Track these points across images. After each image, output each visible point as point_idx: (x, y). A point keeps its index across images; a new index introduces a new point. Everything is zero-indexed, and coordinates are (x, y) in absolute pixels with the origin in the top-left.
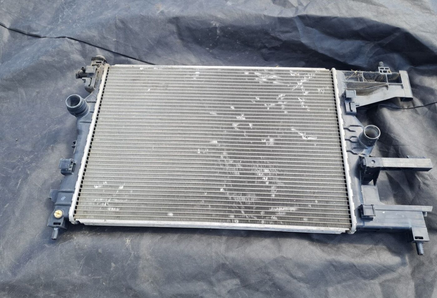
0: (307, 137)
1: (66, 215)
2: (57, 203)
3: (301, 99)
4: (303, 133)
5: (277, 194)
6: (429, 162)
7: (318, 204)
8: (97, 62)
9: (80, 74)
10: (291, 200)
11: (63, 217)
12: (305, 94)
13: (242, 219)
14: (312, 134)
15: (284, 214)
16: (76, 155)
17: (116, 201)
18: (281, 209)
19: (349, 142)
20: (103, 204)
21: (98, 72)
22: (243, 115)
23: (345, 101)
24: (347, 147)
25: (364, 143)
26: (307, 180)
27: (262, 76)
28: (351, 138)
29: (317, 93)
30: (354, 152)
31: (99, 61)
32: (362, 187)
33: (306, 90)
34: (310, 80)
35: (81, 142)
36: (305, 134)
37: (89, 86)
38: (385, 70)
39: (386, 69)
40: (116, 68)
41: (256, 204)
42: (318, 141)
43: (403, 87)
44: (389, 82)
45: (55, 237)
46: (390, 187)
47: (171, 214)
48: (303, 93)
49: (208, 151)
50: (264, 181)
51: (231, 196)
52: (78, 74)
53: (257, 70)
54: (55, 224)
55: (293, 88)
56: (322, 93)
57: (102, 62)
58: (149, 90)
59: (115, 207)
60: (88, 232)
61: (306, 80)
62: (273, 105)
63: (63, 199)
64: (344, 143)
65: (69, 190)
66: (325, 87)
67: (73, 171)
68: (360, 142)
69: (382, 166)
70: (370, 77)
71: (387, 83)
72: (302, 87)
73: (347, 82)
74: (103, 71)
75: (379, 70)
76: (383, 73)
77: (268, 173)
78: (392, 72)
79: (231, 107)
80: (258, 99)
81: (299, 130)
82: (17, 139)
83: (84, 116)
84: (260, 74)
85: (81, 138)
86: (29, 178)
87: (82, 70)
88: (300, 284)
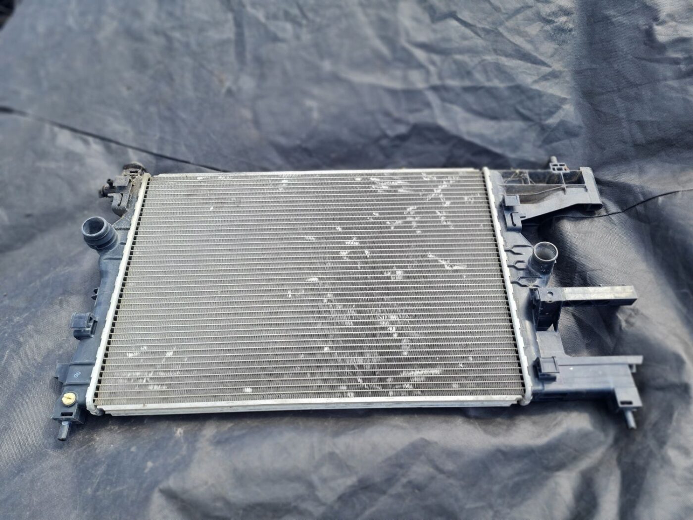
0: (451, 266)
1: (81, 400)
2: (66, 383)
3: (440, 212)
4: (446, 260)
5: (411, 350)
6: (631, 291)
7: (474, 362)
8: (131, 172)
9: (106, 190)
10: (434, 359)
11: (77, 404)
12: (445, 205)
13: (360, 391)
14: (459, 261)
15: (422, 379)
16: (98, 308)
17: (162, 375)
18: (418, 372)
19: (514, 270)
20: (141, 380)
21: (133, 185)
22: (354, 239)
23: (505, 212)
24: (512, 276)
25: (535, 270)
26: (454, 328)
27: (381, 182)
28: (516, 263)
29: (464, 203)
30: (522, 284)
31: (134, 170)
32: (538, 333)
33: (447, 199)
34: (452, 186)
35: (107, 288)
36: (449, 262)
37: (119, 205)
38: (559, 167)
39: (561, 165)
40: (160, 178)
41: (380, 366)
42: (469, 271)
43: (586, 190)
44: (566, 183)
45: (64, 436)
46: (579, 333)
47: (248, 390)
48: (443, 204)
49: (303, 292)
50: (390, 332)
51: (341, 358)
52: (101, 191)
53: (374, 175)
54: (63, 414)
55: (428, 197)
56: (470, 203)
57: (140, 171)
58: (212, 208)
59: (160, 383)
60: (116, 428)
61: (446, 186)
62: (399, 222)
63: (76, 375)
64: (507, 272)
65: (86, 361)
66: (474, 194)
67: (92, 332)
68: (530, 268)
69: (563, 299)
70: (539, 178)
71: (564, 185)
72: (441, 196)
73: (506, 186)
74: (141, 184)
75: (552, 167)
76: (556, 172)
77: (396, 320)
78: (570, 169)
79: (337, 228)
80: (377, 215)
81: (440, 256)
83: (110, 251)
84: (378, 180)
85: (105, 283)
86: (22, 348)
87: (108, 183)
88: (452, 481)
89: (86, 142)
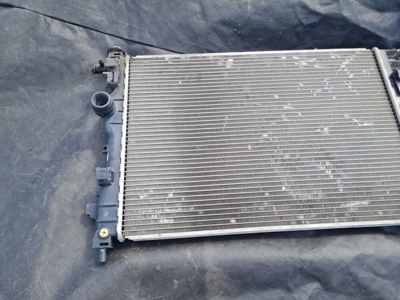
0: (362, 123)
1: (113, 233)
2: (99, 220)
3: (347, 82)
4: (358, 119)
5: (345, 187)
7: (391, 195)
8: (115, 54)
9: (97, 68)
10: (362, 194)
11: (110, 236)
12: (350, 77)
13: (313, 219)
14: (367, 119)
15: (357, 209)
16: (111, 162)
17: (168, 211)
18: (353, 204)
20: (153, 216)
21: (119, 65)
22: (289, 104)
23: (396, 82)
26: (373, 170)
27: (300, 60)
29: (363, 75)
31: (117, 53)
33: (350, 72)
34: (352, 62)
35: (115, 146)
36: (360, 120)
37: (112, 81)
40: (138, 59)
41: (325, 200)
42: (376, 127)
45: (103, 260)
47: (233, 221)
48: (348, 76)
49: (259, 146)
50: (327, 174)
51: (296, 195)
52: (94, 69)
53: (295, 54)
54: (101, 244)
55: (336, 71)
56: (367, 75)
57: (122, 53)
58: (180, 82)
59: (168, 218)
60: (139, 249)
61: (348, 62)
62: (319, 90)
63: (105, 215)
65: (111, 203)
66: (369, 68)
67: (112, 181)
72: (346, 70)
73: (390, 62)
74: (125, 64)
77: (330, 165)
79: (275, 96)
80: (302, 85)
81: (353, 116)
82: (31, 148)
83: (112, 117)
84: (298, 58)
85: (113, 142)
86: (56, 192)
87: (99, 63)
88: (386, 281)
89: (72, 30)
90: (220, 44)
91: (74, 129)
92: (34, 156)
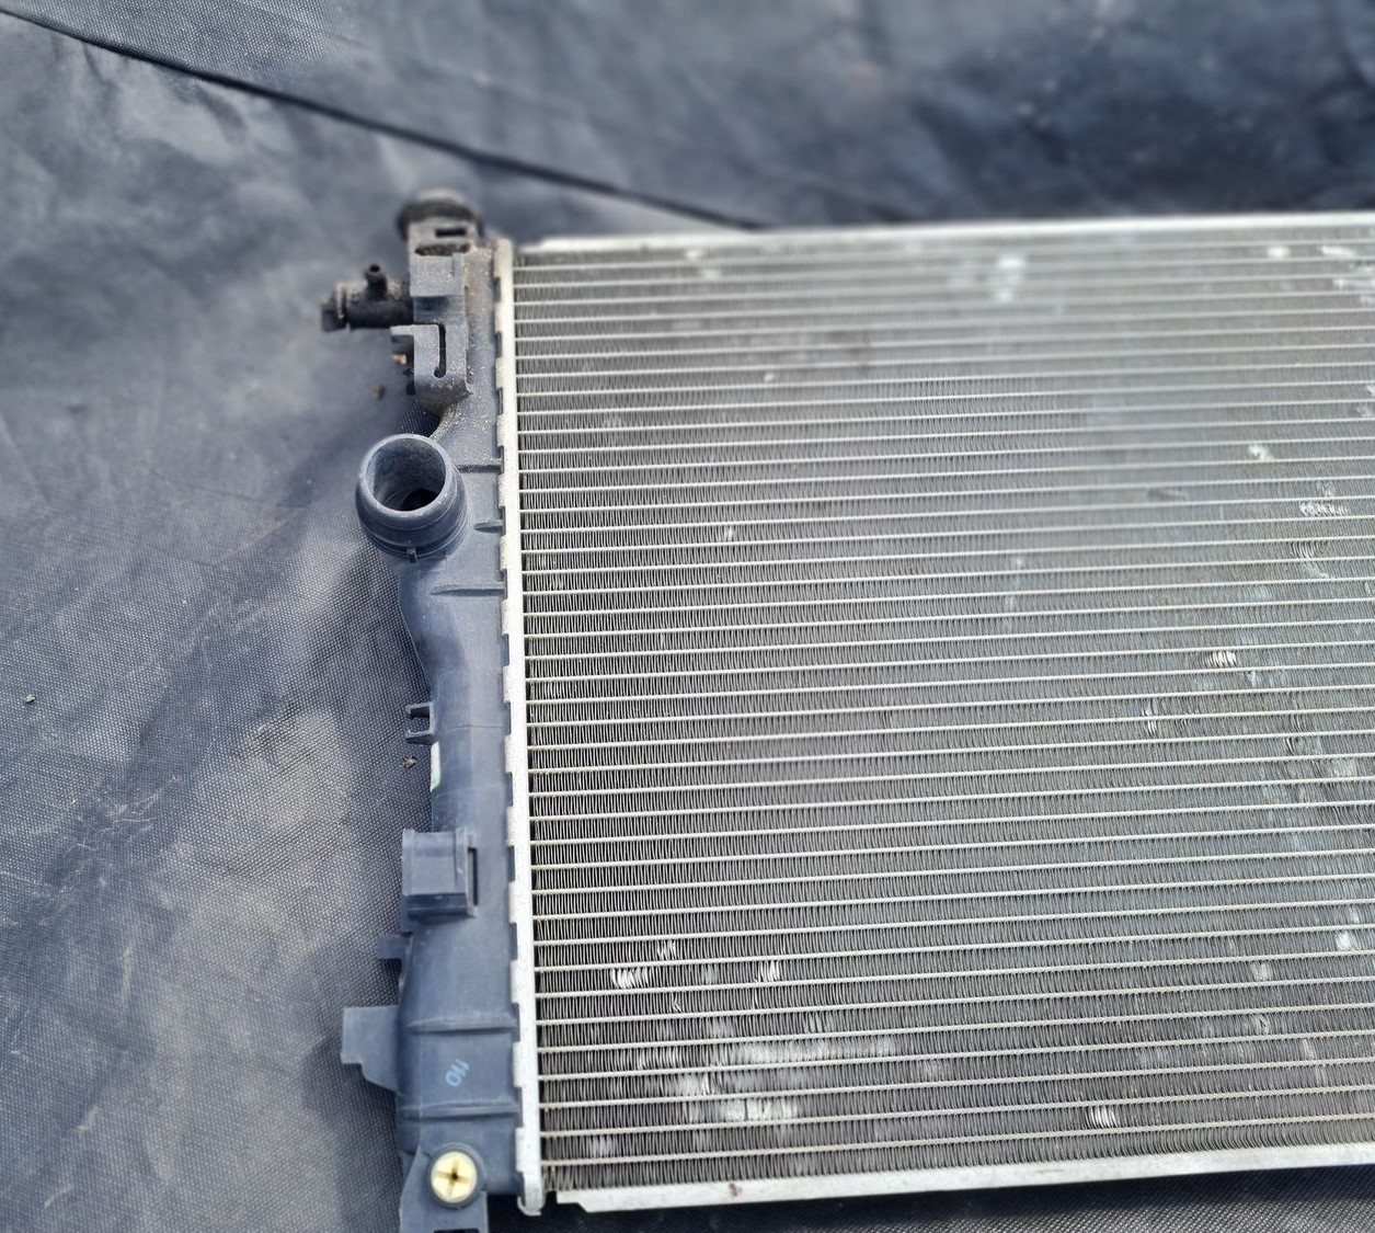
1: (499, 1179)
2: (420, 1107)
8: (441, 233)
9: (354, 303)
11: (484, 1195)
16: (459, 792)
17: (764, 1059)
20: (690, 1084)
31: (448, 224)
35: (475, 709)
37: (440, 372)
40: (552, 258)
52: (339, 305)
57: (471, 228)
58: (770, 377)
59: (769, 1094)
63: (453, 1077)
65: (477, 1018)
67: (472, 896)
74: (495, 283)
82: (30, 698)
83: (450, 558)
84: (1351, 254)
85: (465, 690)
86: (177, 937)
87: (368, 277)
89: (222, 112)
90: (940, 178)
91: (236, 602)
92: (50, 739)
